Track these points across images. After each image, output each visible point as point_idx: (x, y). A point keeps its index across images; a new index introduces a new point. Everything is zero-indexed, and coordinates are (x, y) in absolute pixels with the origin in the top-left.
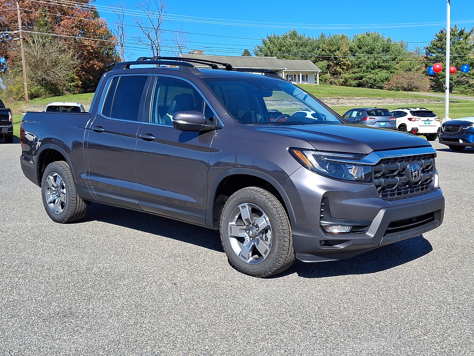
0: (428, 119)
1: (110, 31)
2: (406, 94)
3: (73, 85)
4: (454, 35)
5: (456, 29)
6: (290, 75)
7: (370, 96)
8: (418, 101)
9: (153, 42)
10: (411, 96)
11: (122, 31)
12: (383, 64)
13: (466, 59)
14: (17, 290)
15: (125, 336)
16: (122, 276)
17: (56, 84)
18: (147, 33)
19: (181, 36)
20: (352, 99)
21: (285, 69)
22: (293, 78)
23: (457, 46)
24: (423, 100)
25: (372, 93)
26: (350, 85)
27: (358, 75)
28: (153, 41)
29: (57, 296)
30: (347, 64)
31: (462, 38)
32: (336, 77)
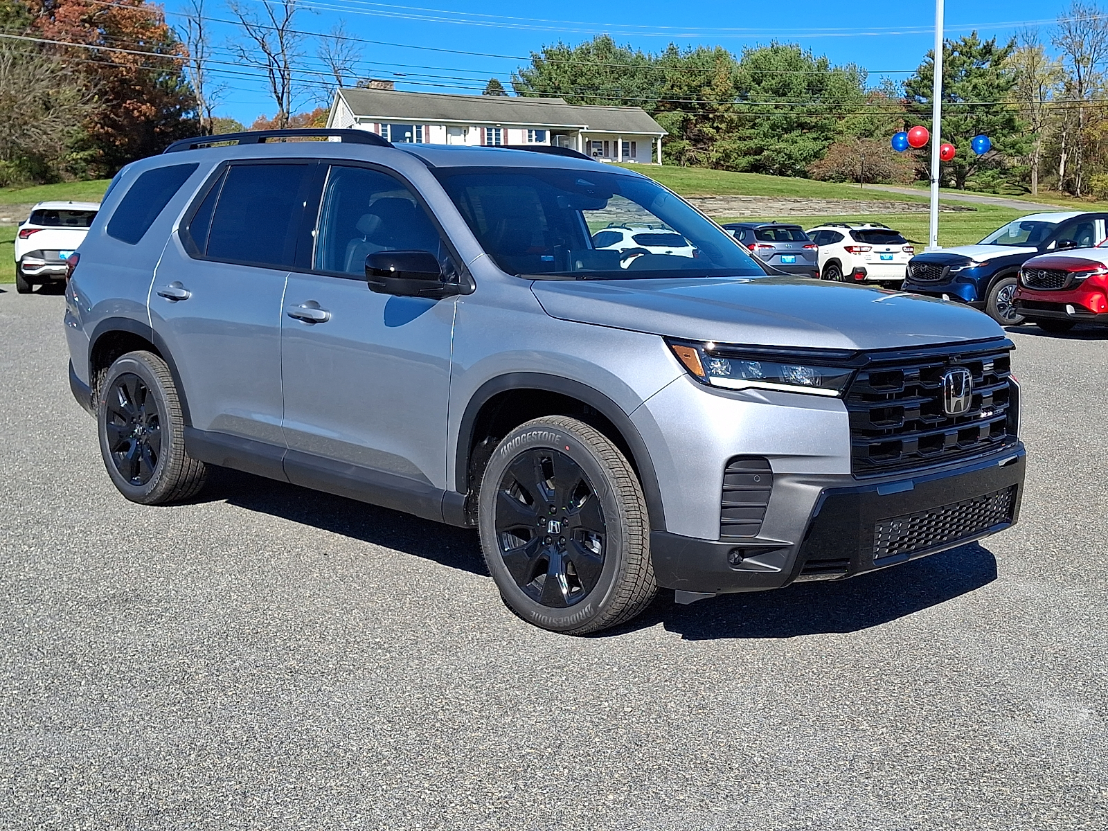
0: (889, 249)
1: (170, 31)
2: (857, 189)
3: (81, 159)
4: (971, 54)
5: (974, 41)
6: (596, 142)
7: (774, 194)
8: (881, 205)
9: (274, 59)
10: (867, 194)
11: (199, 31)
12: (808, 120)
13: (997, 112)
14: (30, 564)
15: (238, 627)
16: (225, 543)
17: (42, 157)
18: (258, 38)
19: (339, 47)
20: (735, 201)
21: (583, 128)
22: (601, 150)
23: (975, 81)
24: (893, 205)
25: (779, 187)
26: (734, 168)
27: (752, 144)
28: (273, 55)
29: (108, 572)
30: (729, 119)
31: (988, 61)
32: (702, 148)
